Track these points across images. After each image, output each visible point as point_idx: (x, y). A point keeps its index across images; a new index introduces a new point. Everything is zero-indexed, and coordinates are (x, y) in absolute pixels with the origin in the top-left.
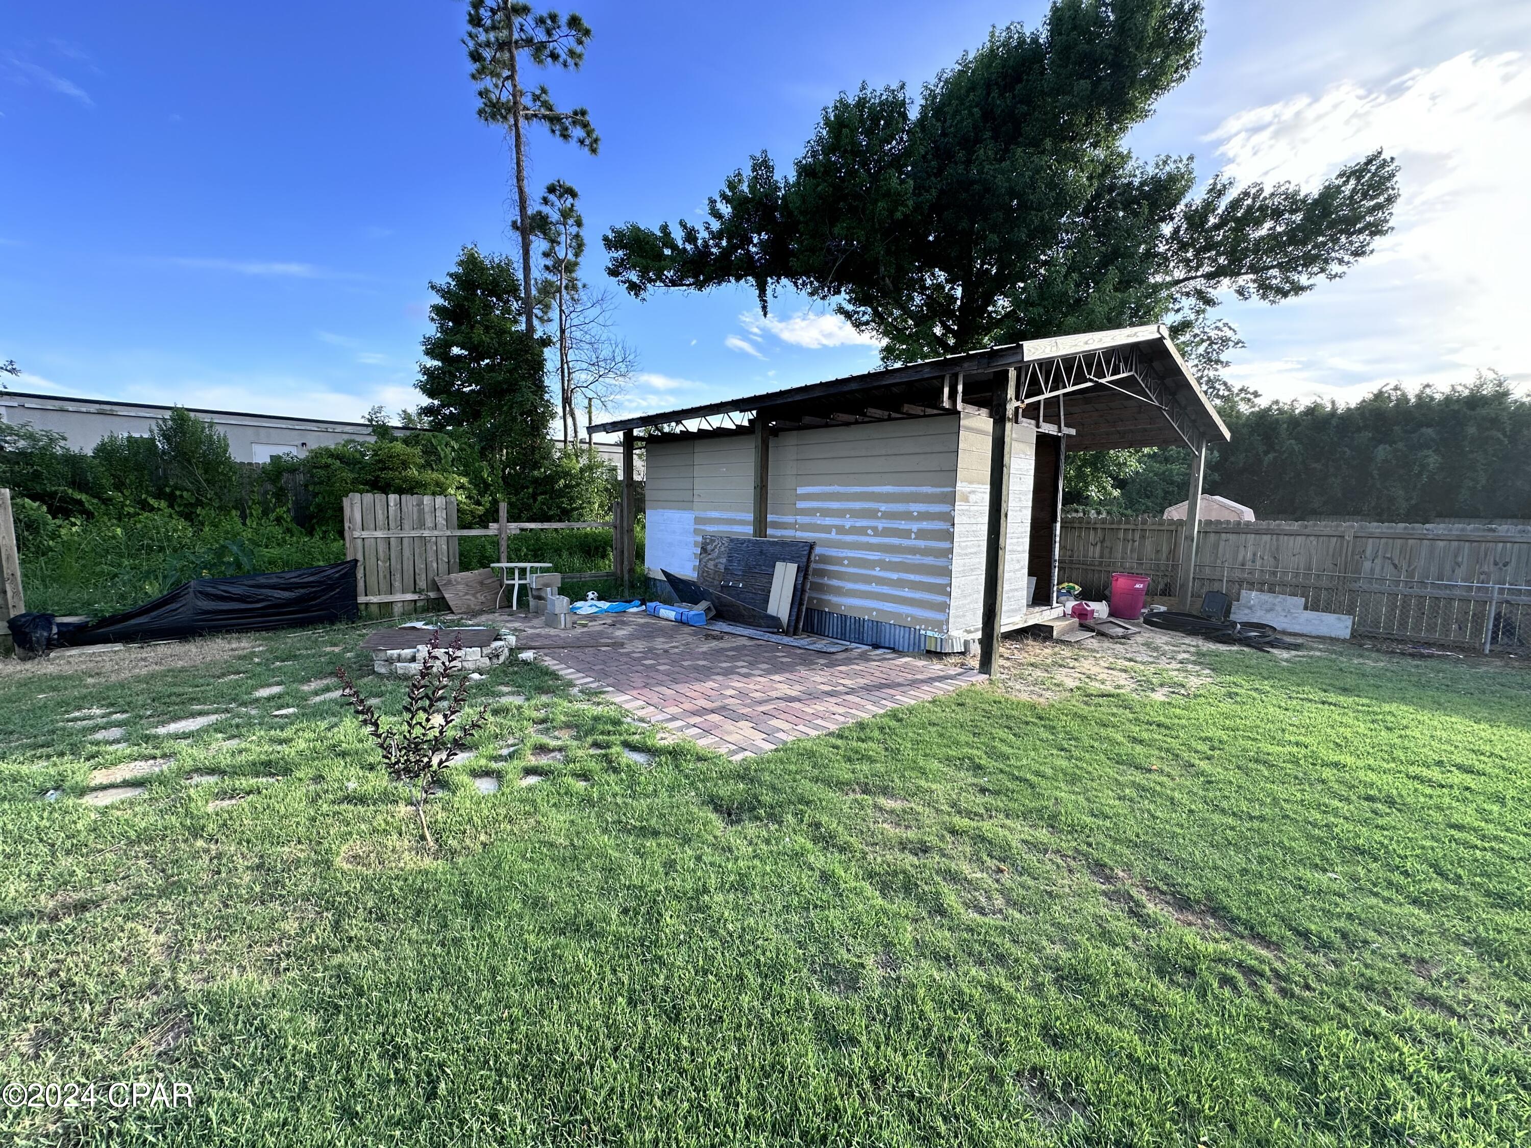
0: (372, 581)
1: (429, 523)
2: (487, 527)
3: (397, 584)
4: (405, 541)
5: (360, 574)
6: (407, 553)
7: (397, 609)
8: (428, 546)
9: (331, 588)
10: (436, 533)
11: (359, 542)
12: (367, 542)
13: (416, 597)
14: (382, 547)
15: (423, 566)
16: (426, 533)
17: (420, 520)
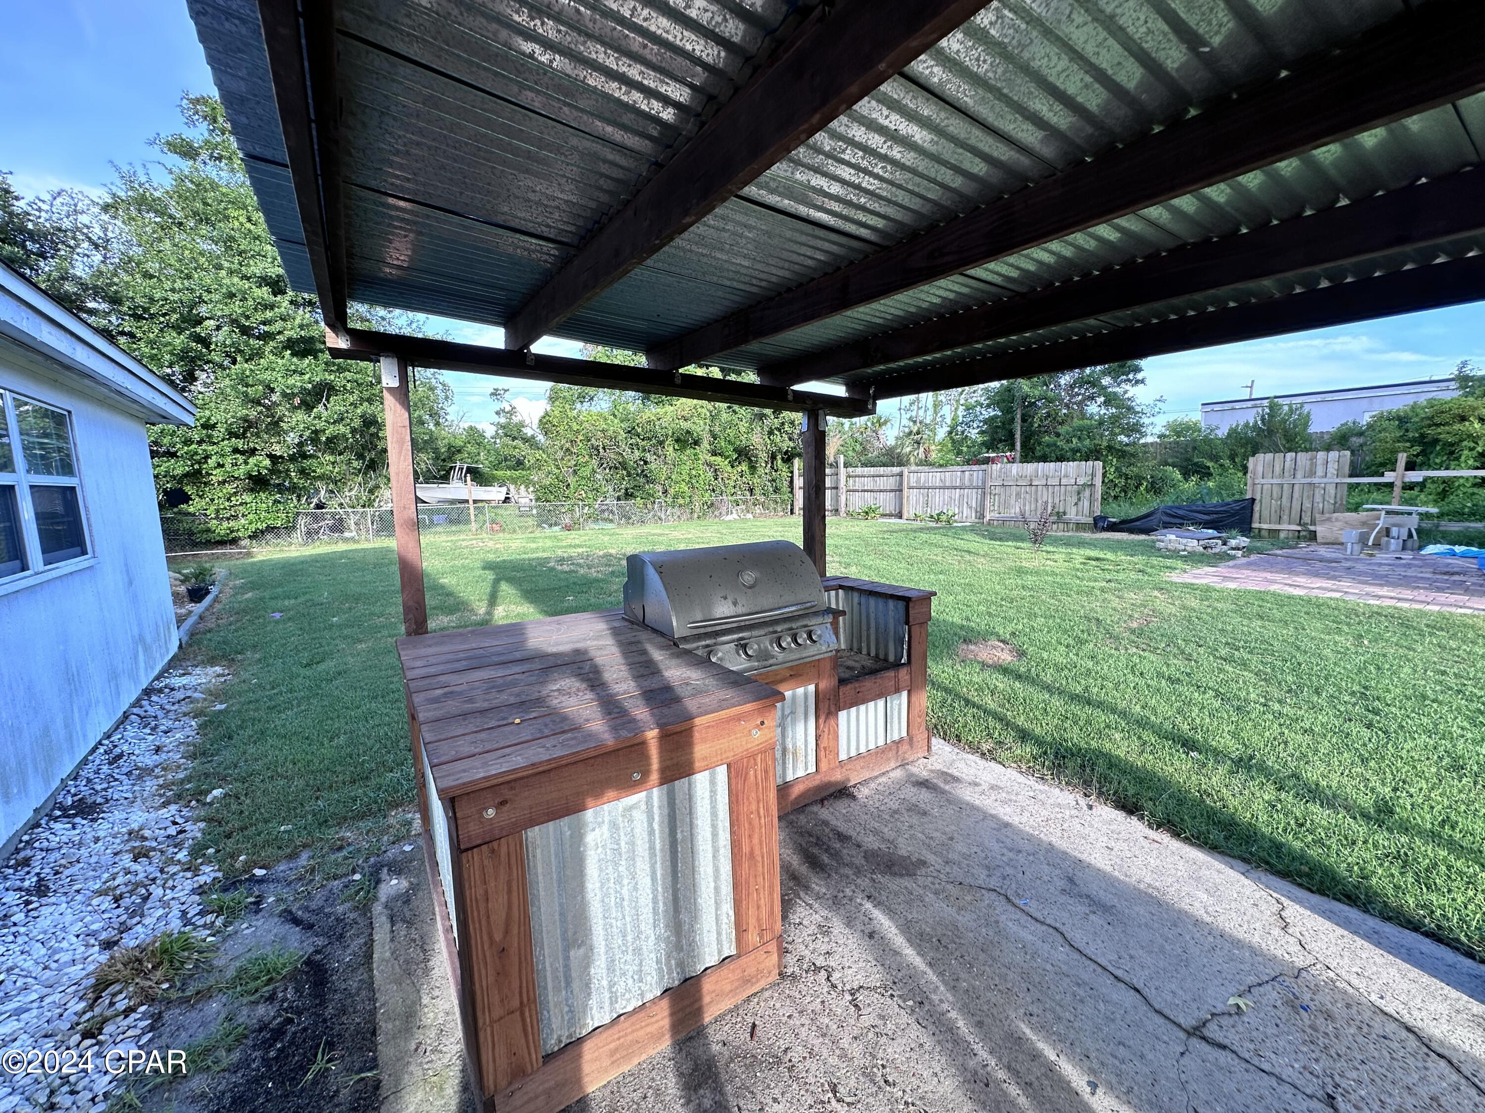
0: (1265, 513)
1: (1320, 471)
2: (1382, 475)
3: (1285, 517)
4: (1296, 487)
5: (1257, 508)
6: (1296, 495)
7: (1282, 535)
8: (1317, 491)
9: (1233, 515)
10: (1325, 480)
11: (1259, 486)
12: (1265, 487)
13: (1299, 528)
14: (1276, 490)
15: (1309, 506)
16: (1316, 480)
17: (1311, 470)
